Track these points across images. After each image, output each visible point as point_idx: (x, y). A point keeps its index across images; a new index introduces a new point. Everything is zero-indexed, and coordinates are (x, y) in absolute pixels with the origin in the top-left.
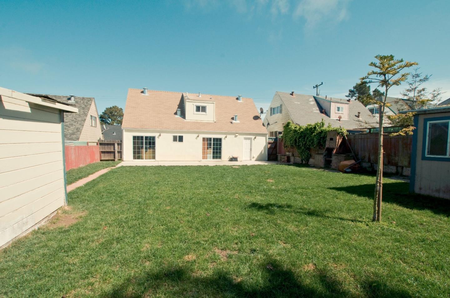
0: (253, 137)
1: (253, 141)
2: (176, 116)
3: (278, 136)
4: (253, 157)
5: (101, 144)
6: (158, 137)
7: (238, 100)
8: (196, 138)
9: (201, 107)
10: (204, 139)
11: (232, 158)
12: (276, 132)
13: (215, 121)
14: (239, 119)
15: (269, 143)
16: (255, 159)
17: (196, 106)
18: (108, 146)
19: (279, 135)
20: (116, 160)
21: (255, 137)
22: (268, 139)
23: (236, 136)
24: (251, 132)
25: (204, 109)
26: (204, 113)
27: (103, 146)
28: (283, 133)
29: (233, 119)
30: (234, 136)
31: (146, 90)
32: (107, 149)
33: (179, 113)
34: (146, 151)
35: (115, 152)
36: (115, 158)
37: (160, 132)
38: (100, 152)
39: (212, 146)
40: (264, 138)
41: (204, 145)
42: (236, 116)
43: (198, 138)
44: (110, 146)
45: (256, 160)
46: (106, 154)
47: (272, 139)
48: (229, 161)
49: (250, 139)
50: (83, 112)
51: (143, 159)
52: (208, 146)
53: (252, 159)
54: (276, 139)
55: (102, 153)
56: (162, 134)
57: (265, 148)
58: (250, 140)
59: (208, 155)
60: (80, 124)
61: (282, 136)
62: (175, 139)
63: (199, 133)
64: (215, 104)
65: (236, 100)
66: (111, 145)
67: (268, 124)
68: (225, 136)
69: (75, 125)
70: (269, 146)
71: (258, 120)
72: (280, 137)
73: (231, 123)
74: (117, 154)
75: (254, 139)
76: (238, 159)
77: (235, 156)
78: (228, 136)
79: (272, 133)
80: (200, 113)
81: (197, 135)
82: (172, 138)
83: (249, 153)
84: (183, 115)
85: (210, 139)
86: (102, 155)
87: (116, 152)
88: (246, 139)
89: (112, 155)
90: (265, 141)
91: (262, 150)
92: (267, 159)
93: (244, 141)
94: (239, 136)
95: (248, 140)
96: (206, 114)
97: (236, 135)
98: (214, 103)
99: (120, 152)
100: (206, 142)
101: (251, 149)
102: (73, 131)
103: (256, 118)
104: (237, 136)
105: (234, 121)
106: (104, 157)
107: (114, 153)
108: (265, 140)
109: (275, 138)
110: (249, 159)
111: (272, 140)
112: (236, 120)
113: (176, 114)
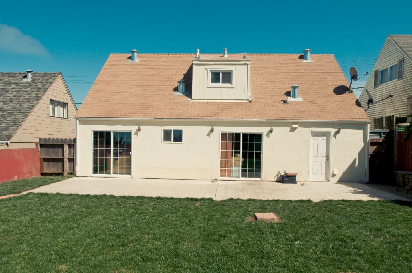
0: (333, 131)
1: (332, 138)
2: (177, 93)
3: (395, 128)
4: (334, 175)
5: (42, 146)
6: (136, 133)
7: (302, 60)
8: (209, 135)
9: (223, 73)
10: (224, 136)
11: (283, 176)
12: (390, 119)
13: (250, 99)
14: (302, 93)
15: (372, 144)
16: (337, 178)
17: (212, 73)
18: (54, 149)
19: (399, 124)
20: (65, 174)
21: (337, 130)
22: (368, 134)
23: (293, 130)
24: (329, 120)
25: (227, 77)
26: (228, 85)
27: (47, 149)
28: (409, 119)
29: (288, 94)
30: (289, 128)
31: (136, 54)
32: (53, 154)
33: (182, 87)
34: (115, 160)
35: (64, 159)
36: (63, 171)
37: (139, 124)
38: (40, 159)
39: (241, 151)
40: (359, 133)
41: (223, 147)
42: (295, 88)
43: (212, 135)
44: (56, 150)
45: (340, 182)
46: (51, 163)
47: (380, 133)
48: (276, 181)
49: (326, 135)
50: (37, 94)
51: (110, 174)
52: (233, 150)
53: (331, 179)
54: (392, 132)
55: (44, 162)
56: (142, 127)
57: (361, 154)
58: (325, 138)
59: (234, 169)
60: (23, 113)
61: (407, 128)
62: (167, 136)
63: (213, 124)
64: (249, 66)
65: (300, 60)
66: (58, 148)
67: (370, 101)
68: (269, 128)
69: (15, 115)
70: (372, 149)
71: (344, 95)
72: (402, 129)
73: (285, 102)
74: (67, 164)
75: (335, 136)
76: (298, 179)
77: (290, 172)
78: (275, 129)
79: (378, 122)
80: (221, 84)
81: (210, 128)
82: (161, 135)
83: (324, 165)
84: (188, 90)
85: (237, 136)
86: (45, 164)
87: (66, 160)
88: (315, 134)
89: (60, 164)
90: (362, 139)
91: (355, 160)
92: (367, 179)
93: (312, 140)
94: (300, 129)
95: (320, 138)
96: (232, 86)
97: (294, 126)
98: (247, 64)
99: (72, 160)
100: (229, 143)
101: (328, 156)
102: (9, 125)
103: (341, 90)
104: (296, 128)
105: (290, 99)
106: (48, 168)
107: (62, 161)
108: (362, 136)
109: (387, 131)
110: (323, 178)
111: (381, 137)
112: (294, 97)
113: (176, 89)
